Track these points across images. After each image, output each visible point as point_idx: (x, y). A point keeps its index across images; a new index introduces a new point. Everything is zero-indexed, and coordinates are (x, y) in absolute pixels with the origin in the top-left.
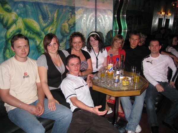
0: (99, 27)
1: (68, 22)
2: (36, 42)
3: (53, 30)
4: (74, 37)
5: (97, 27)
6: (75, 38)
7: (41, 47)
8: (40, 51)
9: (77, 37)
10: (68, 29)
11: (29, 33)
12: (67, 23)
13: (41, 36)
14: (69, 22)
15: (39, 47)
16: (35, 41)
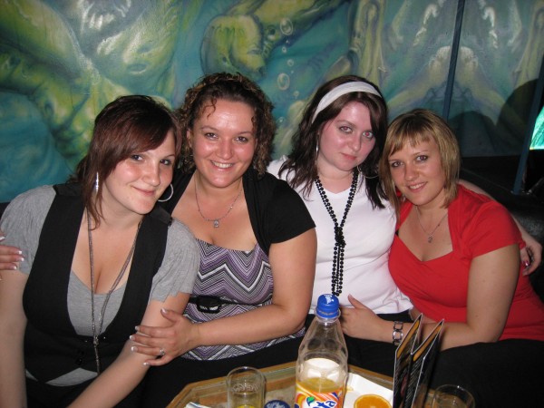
0: (476, 53)
1: (258, 13)
2: (48, 106)
3: (152, 51)
4: (216, 95)
5: (465, 51)
6: (220, 103)
7: (75, 135)
8: (70, 149)
9: (236, 100)
10: (253, 47)
11: (7, 62)
12: (250, 13)
13: (78, 82)
14: (266, 14)
15: (66, 134)
16: (42, 102)
